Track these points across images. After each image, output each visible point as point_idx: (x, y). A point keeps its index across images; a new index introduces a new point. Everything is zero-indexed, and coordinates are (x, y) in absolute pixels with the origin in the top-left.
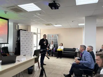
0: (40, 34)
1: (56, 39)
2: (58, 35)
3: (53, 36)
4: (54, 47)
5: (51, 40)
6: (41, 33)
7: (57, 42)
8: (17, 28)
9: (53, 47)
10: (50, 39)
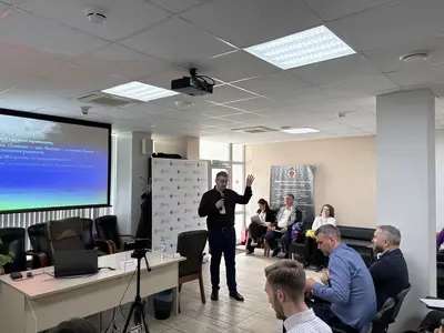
0: (244, 163)
1: (307, 186)
2: (314, 169)
3: (292, 173)
4: (296, 222)
5: (286, 191)
6: (247, 160)
7: (309, 200)
8: (144, 152)
9: (293, 218)
10: (283, 187)
